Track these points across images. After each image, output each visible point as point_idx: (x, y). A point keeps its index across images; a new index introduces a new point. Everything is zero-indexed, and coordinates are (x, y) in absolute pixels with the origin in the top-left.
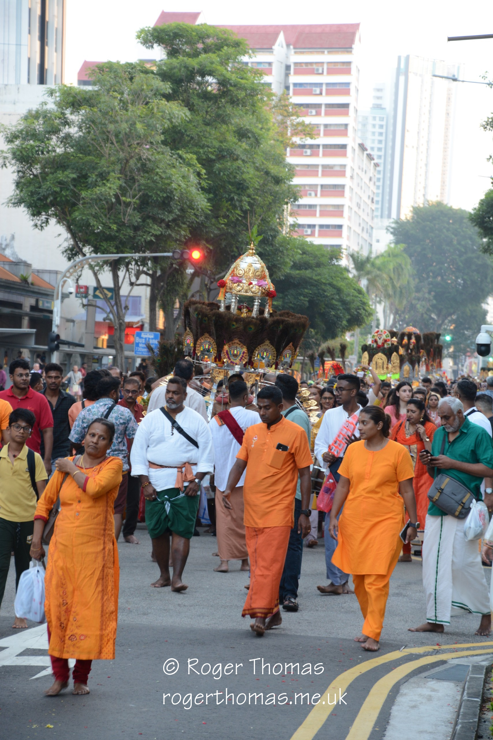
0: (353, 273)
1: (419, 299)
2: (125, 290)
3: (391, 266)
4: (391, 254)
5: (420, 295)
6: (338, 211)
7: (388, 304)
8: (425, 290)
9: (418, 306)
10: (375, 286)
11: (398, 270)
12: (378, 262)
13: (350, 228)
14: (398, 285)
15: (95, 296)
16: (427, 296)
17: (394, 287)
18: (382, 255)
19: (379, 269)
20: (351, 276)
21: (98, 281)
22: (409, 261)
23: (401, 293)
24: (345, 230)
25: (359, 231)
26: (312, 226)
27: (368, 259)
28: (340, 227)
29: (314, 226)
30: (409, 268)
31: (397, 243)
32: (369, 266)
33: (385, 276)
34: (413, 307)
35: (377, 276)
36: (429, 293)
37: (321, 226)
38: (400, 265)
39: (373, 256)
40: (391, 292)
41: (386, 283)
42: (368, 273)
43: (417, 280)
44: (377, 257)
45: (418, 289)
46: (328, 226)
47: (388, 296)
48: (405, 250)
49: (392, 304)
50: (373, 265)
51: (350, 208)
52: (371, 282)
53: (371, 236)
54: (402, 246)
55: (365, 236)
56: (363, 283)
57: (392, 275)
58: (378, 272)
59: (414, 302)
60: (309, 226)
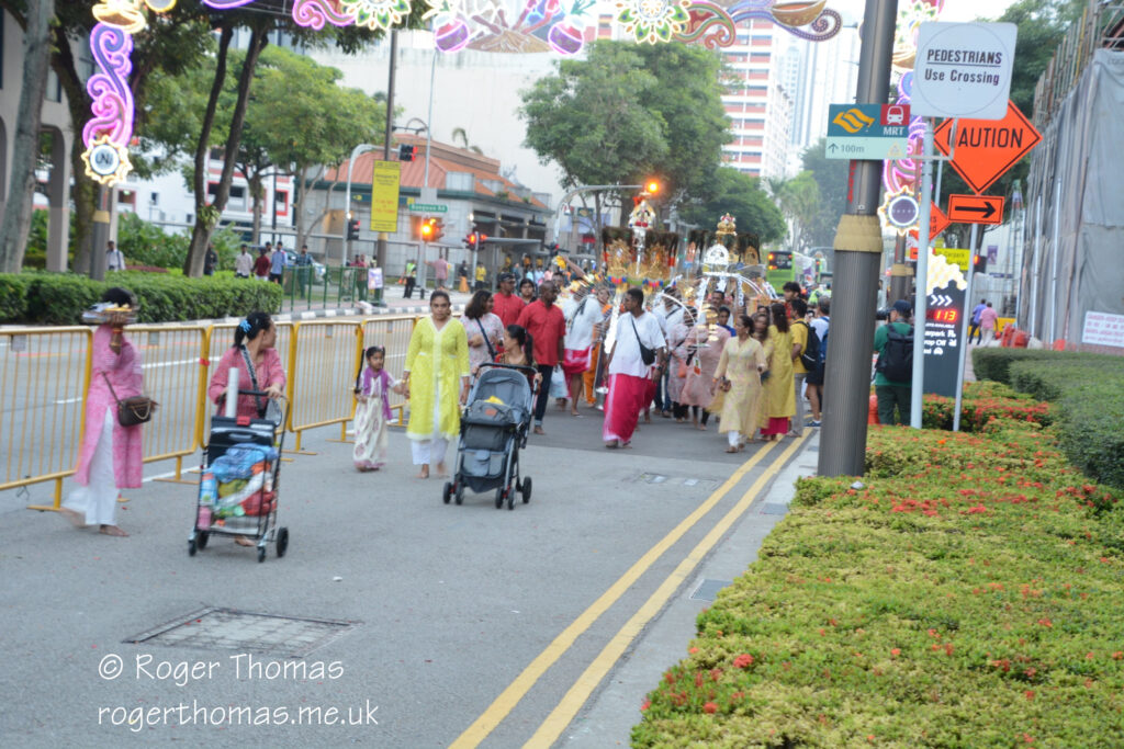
0: (771, 193)
1: (823, 215)
2: (604, 210)
3: (802, 189)
4: (801, 179)
5: (823, 212)
6: (758, 140)
7: (798, 220)
8: (828, 207)
9: (823, 220)
10: (787, 205)
11: (807, 192)
12: (791, 185)
13: (767, 155)
14: (806, 204)
15: (579, 215)
16: (830, 212)
17: (803, 205)
18: (794, 180)
19: (792, 191)
20: (768, 196)
21: (585, 204)
22: (816, 184)
23: (808, 210)
24: (763, 156)
25: (775, 157)
26: (737, 153)
27: (782, 184)
28: (759, 154)
29: (738, 153)
30: (816, 189)
31: (806, 168)
32: (783, 189)
33: (795, 197)
34: (817, 222)
35: (789, 197)
36: (832, 210)
37: (744, 153)
38: (809, 188)
39: (787, 180)
40: (800, 209)
41: (796, 203)
42: (783, 194)
43: (822, 200)
44: (790, 181)
45: (822, 207)
46: (749, 154)
47: (799, 213)
48: (812, 176)
49: (801, 220)
50: (787, 188)
51: (768, 139)
52: (785, 202)
53: (784, 161)
54: (811, 172)
55: (780, 161)
56: (778, 203)
57: (802, 196)
58: (790, 194)
59: (819, 217)
60: (734, 153)
